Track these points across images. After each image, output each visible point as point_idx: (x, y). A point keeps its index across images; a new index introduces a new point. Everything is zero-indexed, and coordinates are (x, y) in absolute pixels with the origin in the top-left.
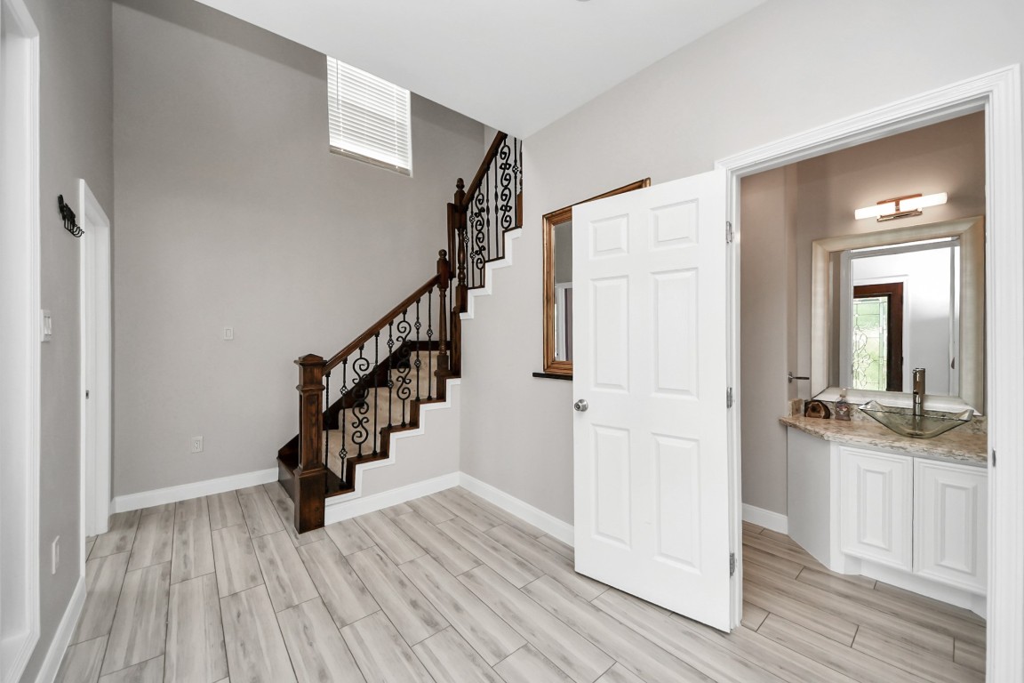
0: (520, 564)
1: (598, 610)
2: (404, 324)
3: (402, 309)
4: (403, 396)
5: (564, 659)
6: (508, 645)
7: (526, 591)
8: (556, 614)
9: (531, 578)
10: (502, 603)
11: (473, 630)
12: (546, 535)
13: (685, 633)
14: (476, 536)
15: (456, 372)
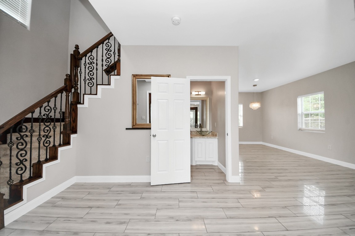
0: (132, 193)
1: (165, 192)
2: (48, 108)
3: (47, 99)
4: (46, 145)
5: (169, 205)
6: (153, 212)
7: (142, 198)
8: (156, 198)
9: (141, 195)
10: (139, 205)
11: (138, 215)
12: (132, 183)
13: (184, 186)
14: (107, 194)
15: (75, 131)
